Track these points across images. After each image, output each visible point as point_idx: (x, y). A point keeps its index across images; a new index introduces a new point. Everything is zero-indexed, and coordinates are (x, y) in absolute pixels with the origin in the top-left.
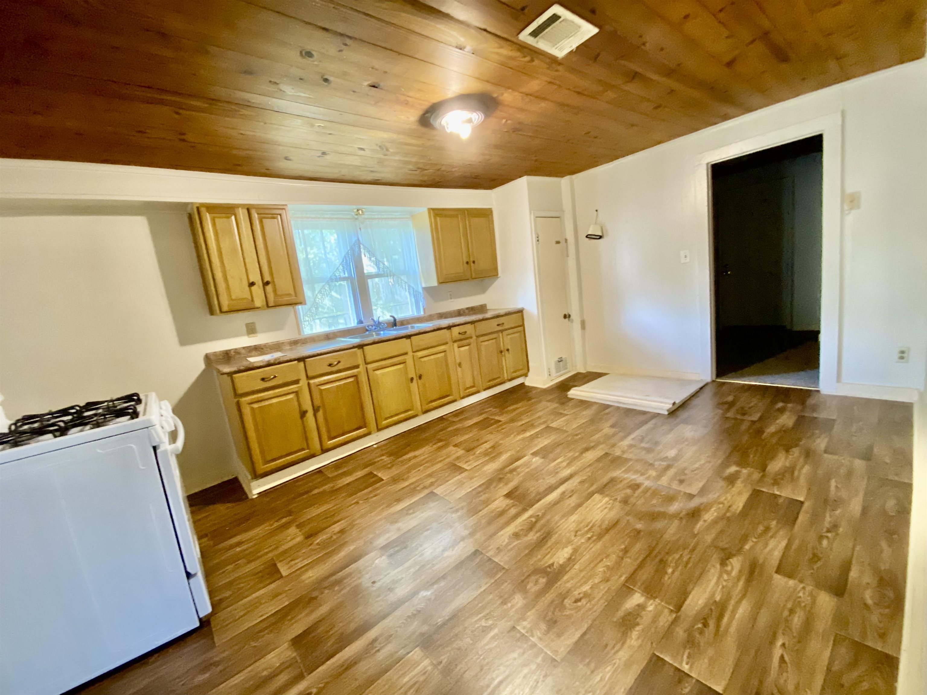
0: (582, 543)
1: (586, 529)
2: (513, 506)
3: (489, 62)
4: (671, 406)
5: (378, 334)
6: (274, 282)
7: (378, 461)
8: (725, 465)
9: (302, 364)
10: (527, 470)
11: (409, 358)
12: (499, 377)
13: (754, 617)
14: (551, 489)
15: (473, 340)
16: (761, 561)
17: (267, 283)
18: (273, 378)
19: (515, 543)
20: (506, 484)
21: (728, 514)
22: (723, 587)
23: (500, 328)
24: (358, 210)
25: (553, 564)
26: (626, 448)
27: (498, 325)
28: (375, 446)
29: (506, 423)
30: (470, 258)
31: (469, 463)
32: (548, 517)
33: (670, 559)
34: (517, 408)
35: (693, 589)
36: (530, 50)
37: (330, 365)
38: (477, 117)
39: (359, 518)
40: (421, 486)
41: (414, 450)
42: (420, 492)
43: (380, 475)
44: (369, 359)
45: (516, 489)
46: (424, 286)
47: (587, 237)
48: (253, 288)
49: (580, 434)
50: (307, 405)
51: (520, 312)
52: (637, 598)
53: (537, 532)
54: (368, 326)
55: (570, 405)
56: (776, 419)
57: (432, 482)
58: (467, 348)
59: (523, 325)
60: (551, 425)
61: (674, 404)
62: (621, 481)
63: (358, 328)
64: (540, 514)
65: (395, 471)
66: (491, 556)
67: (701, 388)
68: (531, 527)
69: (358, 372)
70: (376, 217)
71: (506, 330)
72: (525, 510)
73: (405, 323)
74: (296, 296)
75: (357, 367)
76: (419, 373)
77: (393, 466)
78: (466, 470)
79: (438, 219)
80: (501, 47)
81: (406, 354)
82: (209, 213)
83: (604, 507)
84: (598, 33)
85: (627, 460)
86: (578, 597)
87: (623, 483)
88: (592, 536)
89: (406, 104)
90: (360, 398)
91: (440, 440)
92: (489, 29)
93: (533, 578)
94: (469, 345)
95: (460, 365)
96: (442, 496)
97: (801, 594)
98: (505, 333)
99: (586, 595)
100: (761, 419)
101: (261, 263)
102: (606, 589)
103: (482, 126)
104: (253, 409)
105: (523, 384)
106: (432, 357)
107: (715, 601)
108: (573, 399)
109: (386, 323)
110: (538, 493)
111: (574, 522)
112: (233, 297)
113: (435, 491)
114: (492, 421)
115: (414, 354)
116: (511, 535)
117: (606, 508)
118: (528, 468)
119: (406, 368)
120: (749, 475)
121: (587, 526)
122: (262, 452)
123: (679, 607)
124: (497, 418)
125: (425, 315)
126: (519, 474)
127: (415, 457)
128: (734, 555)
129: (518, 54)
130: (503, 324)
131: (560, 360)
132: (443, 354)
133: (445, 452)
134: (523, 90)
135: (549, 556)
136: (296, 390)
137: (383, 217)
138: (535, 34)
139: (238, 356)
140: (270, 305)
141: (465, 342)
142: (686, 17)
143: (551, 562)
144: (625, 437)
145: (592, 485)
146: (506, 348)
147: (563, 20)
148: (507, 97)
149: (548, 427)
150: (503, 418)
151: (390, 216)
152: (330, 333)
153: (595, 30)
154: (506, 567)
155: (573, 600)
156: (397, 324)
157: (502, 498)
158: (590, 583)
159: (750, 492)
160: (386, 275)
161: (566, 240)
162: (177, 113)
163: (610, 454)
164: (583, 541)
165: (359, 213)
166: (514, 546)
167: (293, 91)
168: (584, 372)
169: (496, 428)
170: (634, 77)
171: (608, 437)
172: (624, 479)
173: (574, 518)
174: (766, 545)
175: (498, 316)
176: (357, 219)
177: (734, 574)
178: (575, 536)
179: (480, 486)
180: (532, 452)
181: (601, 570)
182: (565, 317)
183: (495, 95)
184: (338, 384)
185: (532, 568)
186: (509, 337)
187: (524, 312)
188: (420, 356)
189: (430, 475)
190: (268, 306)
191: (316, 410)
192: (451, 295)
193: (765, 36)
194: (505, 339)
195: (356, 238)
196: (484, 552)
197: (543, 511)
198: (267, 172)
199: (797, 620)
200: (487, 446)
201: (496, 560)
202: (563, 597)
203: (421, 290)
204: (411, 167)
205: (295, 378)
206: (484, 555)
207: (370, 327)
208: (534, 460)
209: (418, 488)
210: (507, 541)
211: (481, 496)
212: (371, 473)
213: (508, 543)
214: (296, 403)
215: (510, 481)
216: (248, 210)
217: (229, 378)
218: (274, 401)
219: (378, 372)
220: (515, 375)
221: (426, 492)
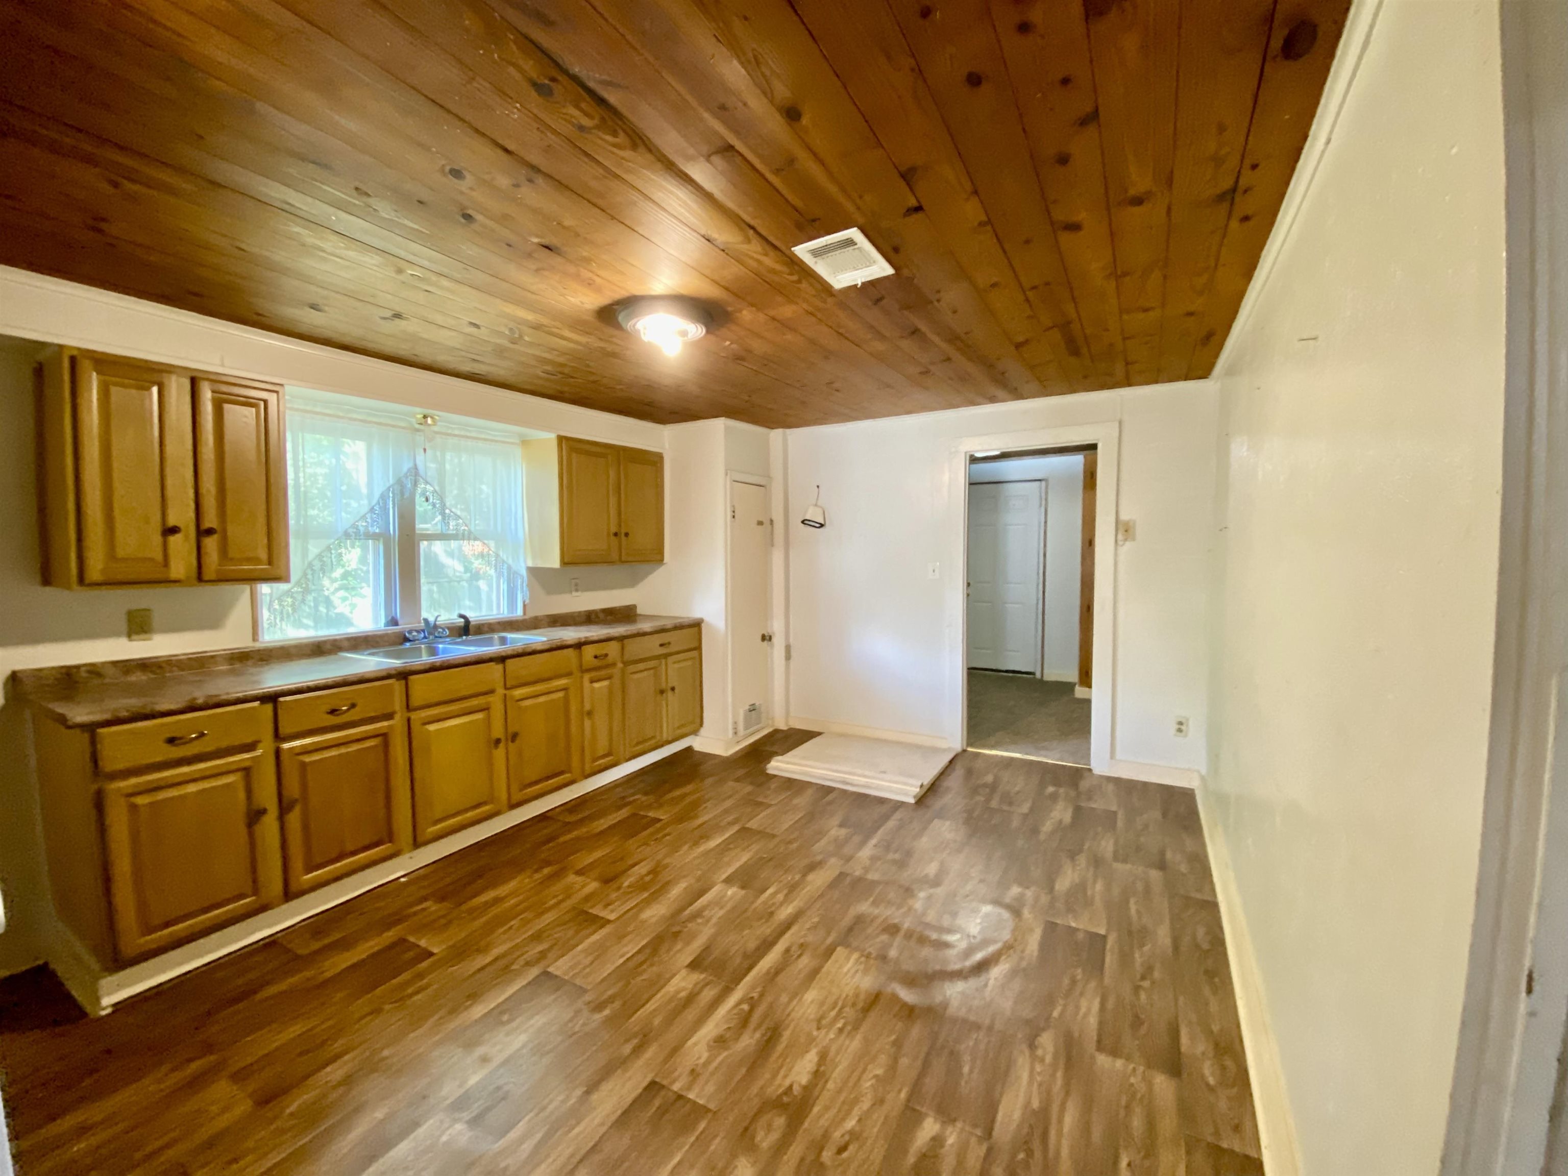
0: (831, 1040)
1: (833, 1013)
2: (707, 984)
3: (741, 267)
4: (918, 790)
5: (433, 651)
6: (224, 531)
7: (415, 914)
8: (1004, 885)
9: (269, 707)
10: (721, 913)
11: (495, 701)
12: (653, 737)
13: (1085, 1128)
14: (767, 945)
15: (616, 671)
16: (1076, 1034)
17: (210, 532)
18: (196, 738)
19: (720, 1058)
20: (688, 943)
21: (1024, 964)
22: (1040, 1085)
23: (663, 651)
24: (425, 417)
25: (790, 1087)
26: (868, 862)
27: (661, 645)
28: (403, 880)
29: (668, 824)
30: (620, 526)
31: (611, 907)
32: (769, 999)
33: (963, 1047)
34: (684, 796)
35: (1001, 1095)
36: (803, 269)
37: (333, 712)
38: (696, 331)
39: (387, 1046)
40: (521, 961)
41: (493, 885)
42: (518, 973)
43: (423, 943)
44: (416, 701)
45: (707, 949)
46: (530, 564)
47: (803, 522)
48: (173, 539)
49: (795, 840)
50: (267, 796)
51: (697, 625)
52: (929, 1127)
53: (755, 1030)
54: (410, 632)
55: (773, 786)
56: (1051, 811)
57: (541, 952)
58: (605, 683)
59: (699, 648)
60: (747, 826)
61: (922, 786)
62: (872, 921)
63: (387, 635)
64: (755, 995)
65: (457, 934)
66: (681, 1089)
67: (951, 762)
68: (744, 1021)
69: (390, 727)
70: (456, 432)
71: (671, 654)
72: (727, 991)
73: (486, 629)
74: (270, 563)
75: (389, 716)
76: (511, 730)
77: (450, 922)
78: (609, 922)
79: (574, 455)
80: (766, 255)
81: (491, 692)
82: (98, 374)
83: (853, 971)
84: (893, 275)
85: (874, 883)
86: (843, 1142)
87: (875, 924)
88: (845, 1025)
89: (589, 284)
90: (387, 781)
91: (548, 863)
92: (759, 229)
93: (765, 1118)
94: (609, 678)
95: (590, 713)
96: (566, 978)
97: (1132, 1080)
98: (671, 659)
99: (854, 1136)
100: (1032, 810)
101: (203, 491)
102: (882, 1119)
103: (697, 344)
104: (134, 808)
105: (689, 749)
106: (542, 699)
107: (1034, 1110)
108: (775, 776)
109: (449, 628)
110: (746, 956)
111: (812, 1002)
112: (120, 553)
113: (550, 969)
114: (644, 821)
115: (507, 692)
116: (712, 1043)
117: (857, 971)
118: (722, 908)
119: (488, 719)
120: (1037, 899)
121: (834, 1008)
122: (142, 906)
123: (989, 1133)
124: (651, 814)
125: (527, 617)
126: (708, 921)
127: (497, 901)
128: (1043, 1030)
129: (785, 269)
130: (669, 643)
131: (753, 709)
132: (561, 694)
133: (559, 886)
134: (772, 313)
135: (782, 1072)
136: (247, 764)
137: (468, 434)
138: (816, 253)
139: (96, 681)
140: (206, 577)
141: (603, 673)
142: (994, 285)
143: (787, 1083)
144: (863, 843)
145: (828, 933)
146: (670, 685)
147: (858, 248)
148: (746, 315)
149: (744, 830)
150: (663, 815)
151: (483, 436)
152: (325, 642)
153: (889, 271)
154: (712, 1106)
155: (834, 1150)
156: (471, 629)
157: (684, 972)
158: (856, 1112)
159: (1043, 926)
160: (461, 537)
161: (772, 521)
162: (116, 185)
163: (847, 875)
164: (832, 1036)
165: (426, 422)
166: (720, 1064)
167: (393, 214)
168: (785, 728)
169: (652, 834)
170: (913, 333)
171: (840, 844)
172: (876, 917)
173: (811, 995)
174: (1078, 1008)
175: (663, 630)
176: (418, 430)
177: (1048, 1059)
178: (818, 1029)
179: (639, 951)
180: (724, 876)
181: (869, 1084)
182: (764, 638)
183: (730, 309)
184: (343, 750)
185: (756, 1103)
186: (676, 666)
187: (703, 625)
188: (518, 698)
189: (537, 937)
190: (200, 578)
191: (284, 808)
192: (576, 585)
193: (1065, 327)
194: (670, 672)
195: (411, 465)
196: (665, 1082)
197: (759, 989)
198: (255, 317)
199: (1137, 1123)
200: (641, 870)
201: (691, 1096)
202: (819, 1146)
203: (524, 572)
204: (549, 368)
205: (249, 740)
206: (669, 1089)
207: (415, 634)
208: (730, 893)
209: (514, 967)
210: (705, 1055)
211: (645, 970)
212: (403, 941)
213: (709, 1057)
214: (242, 795)
215: (693, 936)
216: (194, 382)
217: (86, 736)
218: (192, 788)
219: (432, 727)
220: (679, 732)
221: (534, 972)
